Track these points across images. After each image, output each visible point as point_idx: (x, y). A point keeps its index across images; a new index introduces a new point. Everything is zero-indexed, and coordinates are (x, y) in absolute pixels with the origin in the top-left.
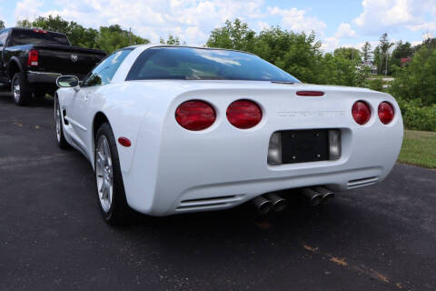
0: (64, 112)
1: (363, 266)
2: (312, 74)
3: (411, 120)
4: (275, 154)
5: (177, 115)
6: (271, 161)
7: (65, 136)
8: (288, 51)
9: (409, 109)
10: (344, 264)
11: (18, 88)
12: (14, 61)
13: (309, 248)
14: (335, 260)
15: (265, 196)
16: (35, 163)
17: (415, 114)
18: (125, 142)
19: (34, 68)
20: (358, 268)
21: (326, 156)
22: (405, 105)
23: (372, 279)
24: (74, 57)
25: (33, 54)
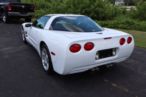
0: (26, 32)
1: (121, 87)
2: (103, 11)
3: (136, 27)
4: (97, 57)
5: (70, 49)
6: (96, 59)
7: (27, 40)
8: (95, 2)
9: (135, 23)
10: (116, 86)
11: (5, 17)
12: (2, 8)
13: (106, 81)
14: (113, 85)
15: (94, 68)
16: (18, 49)
17: (137, 24)
18: (53, 54)
19: (10, 11)
20: (120, 87)
21: (112, 55)
22: (134, 21)
23: (124, 91)
24: (23, 7)
25: (9, 6)
